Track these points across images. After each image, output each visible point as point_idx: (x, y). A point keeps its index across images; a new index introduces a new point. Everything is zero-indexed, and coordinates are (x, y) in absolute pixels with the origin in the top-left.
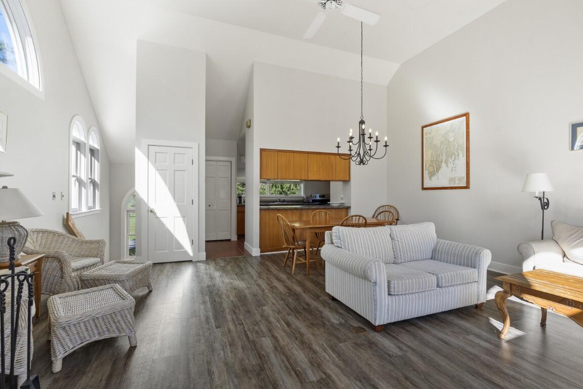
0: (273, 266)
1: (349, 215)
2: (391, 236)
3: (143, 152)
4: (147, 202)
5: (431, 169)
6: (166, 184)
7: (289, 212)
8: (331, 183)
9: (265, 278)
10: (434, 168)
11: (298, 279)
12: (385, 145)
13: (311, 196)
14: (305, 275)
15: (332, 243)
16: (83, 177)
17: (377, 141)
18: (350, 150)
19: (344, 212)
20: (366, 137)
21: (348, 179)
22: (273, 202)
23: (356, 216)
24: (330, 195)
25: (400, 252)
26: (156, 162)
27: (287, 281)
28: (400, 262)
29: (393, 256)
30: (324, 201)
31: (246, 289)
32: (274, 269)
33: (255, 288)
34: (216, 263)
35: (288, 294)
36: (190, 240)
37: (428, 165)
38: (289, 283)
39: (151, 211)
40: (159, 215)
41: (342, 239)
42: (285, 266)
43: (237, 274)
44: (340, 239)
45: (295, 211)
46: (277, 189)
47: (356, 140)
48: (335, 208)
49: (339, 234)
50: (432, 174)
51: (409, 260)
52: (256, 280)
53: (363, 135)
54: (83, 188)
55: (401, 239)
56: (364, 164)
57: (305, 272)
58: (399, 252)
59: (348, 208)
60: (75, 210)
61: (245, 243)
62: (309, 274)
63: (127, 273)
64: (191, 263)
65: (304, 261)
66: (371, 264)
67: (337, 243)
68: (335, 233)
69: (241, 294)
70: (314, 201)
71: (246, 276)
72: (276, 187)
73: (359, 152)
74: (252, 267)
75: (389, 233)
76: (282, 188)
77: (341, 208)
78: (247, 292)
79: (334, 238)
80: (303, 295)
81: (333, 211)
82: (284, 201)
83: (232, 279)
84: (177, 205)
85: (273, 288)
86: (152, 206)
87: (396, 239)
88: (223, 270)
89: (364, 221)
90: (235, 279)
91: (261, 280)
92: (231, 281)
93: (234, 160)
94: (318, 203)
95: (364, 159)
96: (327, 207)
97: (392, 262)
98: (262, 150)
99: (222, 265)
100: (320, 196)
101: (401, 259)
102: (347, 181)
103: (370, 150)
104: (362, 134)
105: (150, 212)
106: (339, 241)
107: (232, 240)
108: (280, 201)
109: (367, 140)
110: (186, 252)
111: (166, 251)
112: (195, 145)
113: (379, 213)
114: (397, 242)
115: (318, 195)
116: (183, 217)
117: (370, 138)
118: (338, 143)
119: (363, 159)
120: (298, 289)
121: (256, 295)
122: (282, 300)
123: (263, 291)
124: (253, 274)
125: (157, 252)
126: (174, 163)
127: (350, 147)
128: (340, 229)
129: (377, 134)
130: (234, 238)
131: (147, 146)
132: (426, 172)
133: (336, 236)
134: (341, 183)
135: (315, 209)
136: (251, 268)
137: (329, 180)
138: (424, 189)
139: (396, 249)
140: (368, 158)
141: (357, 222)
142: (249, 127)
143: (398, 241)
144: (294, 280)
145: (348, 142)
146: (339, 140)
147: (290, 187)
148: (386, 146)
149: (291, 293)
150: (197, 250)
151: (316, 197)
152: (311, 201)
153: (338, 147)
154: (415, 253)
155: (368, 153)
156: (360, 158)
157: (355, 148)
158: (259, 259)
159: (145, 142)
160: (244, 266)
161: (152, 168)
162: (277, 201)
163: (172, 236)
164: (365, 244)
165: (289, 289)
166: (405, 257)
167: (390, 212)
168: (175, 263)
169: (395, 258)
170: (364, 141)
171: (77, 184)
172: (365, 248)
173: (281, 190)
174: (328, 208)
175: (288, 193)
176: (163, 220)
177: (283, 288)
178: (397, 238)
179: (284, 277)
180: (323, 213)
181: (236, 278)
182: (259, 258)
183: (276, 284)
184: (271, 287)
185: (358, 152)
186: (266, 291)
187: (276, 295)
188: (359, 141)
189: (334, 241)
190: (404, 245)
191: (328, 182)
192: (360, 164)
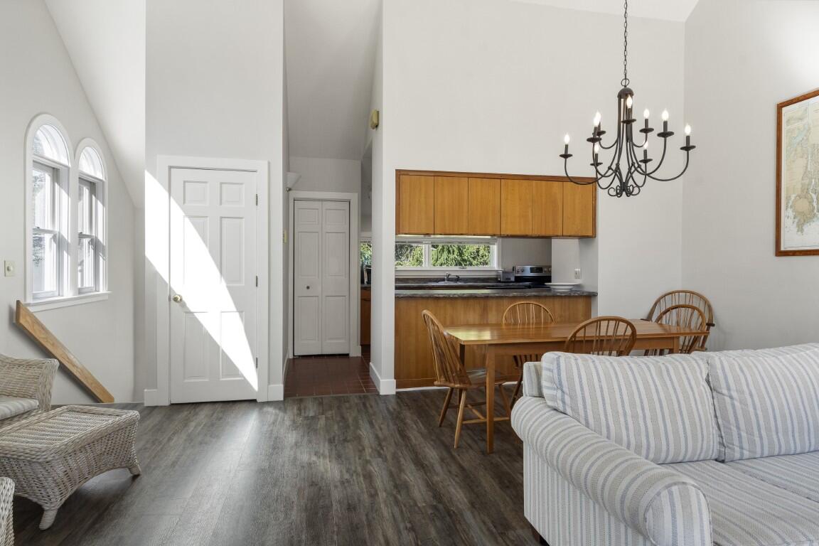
0: (416, 423)
1: (593, 317)
2: (708, 382)
3: (159, 181)
4: (167, 281)
5: (803, 205)
6: (205, 241)
7: (460, 304)
8: (554, 241)
9: (389, 457)
10: (811, 202)
11: (466, 465)
12: (684, 145)
13: (514, 269)
14: (483, 453)
15: (541, 396)
16: (65, 233)
17: (665, 134)
18: (596, 164)
19: (581, 305)
20: (637, 127)
21: (590, 234)
22: (437, 280)
23: (609, 319)
24: (550, 267)
25: (738, 428)
26: (184, 202)
27: (438, 467)
28: (737, 455)
29: (717, 439)
30: (541, 279)
31: (336, 487)
32: (416, 433)
33: (359, 486)
34: (299, 409)
35: (430, 511)
36: (253, 357)
37: (793, 197)
38: (440, 475)
39: (175, 299)
40: (191, 306)
41: (566, 389)
42: (440, 426)
43: (331, 441)
44: (560, 387)
45: (471, 302)
46: (451, 256)
47: (609, 138)
48: (561, 297)
49: (559, 374)
50: (803, 220)
51: (766, 453)
52: (368, 462)
53: (629, 122)
54: (65, 254)
55: (741, 392)
56: (629, 194)
57: (482, 444)
58: (734, 429)
59: (591, 296)
60: (49, 294)
61: (371, 363)
62: (492, 452)
63: (58, 444)
64: (252, 404)
65: (482, 419)
66: (659, 494)
67: (554, 398)
68: (550, 370)
69: (321, 503)
70: (518, 279)
71: (350, 449)
72: (449, 252)
73: (618, 165)
74: (371, 423)
75: (705, 376)
76: (461, 254)
77: (574, 297)
78: (336, 495)
79: (544, 383)
80: (468, 515)
81: (557, 301)
82: (458, 279)
83: (316, 453)
84: (229, 288)
85: (400, 486)
86: (178, 289)
87: (725, 391)
88: (309, 427)
89: (629, 332)
90: (323, 455)
91: (380, 459)
92: (314, 458)
93: (355, 198)
94: (527, 283)
95: (631, 182)
96: (544, 294)
97: (714, 456)
98: (400, 174)
99: (312, 414)
100: (532, 270)
101: (741, 448)
102: (588, 237)
103: (646, 161)
104: (627, 121)
105: (172, 301)
106: (559, 393)
107: (351, 355)
108: (449, 280)
109: (638, 137)
110: (245, 383)
111: (207, 380)
112: (262, 166)
113: (663, 310)
114: (727, 399)
115: (528, 268)
116: (240, 312)
117: (646, 130)
118: (567, 146)
119: (627, 181)
120: (458, 496)
121: (355, 508)
122: (412, 529)
123: (374, 495)
124: (366, 442)
125: (186, 381)
126: (221, 204)
127: (595, 157)
128: (562, 361)
129: (665, 116)
130: (356, 352)
131: (167, 169)
132: (787, 214)
133: (552, 381)
134: (576, 241)
135: (515, 298)
136: (368, 426)
137: (549, 233)
138: (780, 253)
139: (726, 419)
140: (638, 178)
141: (610, 333)
142: (377, 126)
143: (731, 397)
144: (454, 468)
145: (589, 140)
146: (567, 139)
147: (478, 252)
148: (687, 148)
149: (440, 506)
150: (266, 379)
151: (523, 271)
152: (513, 279)
153: (566, 156)
154: (785, 432)
155: (639, 166)
156: (621, 180)
157: (606, 158)
158: (392, 405)
159: (163, 161)
160: (356, 421)
161: (177, 212)
162: (443, 280)
163: (216, 347)
164: (633, 405)
165: (437, 495)
166: (752, 442)
167: (694, 308)
168: (221, 405)
169: (722, 444)
170: (629, 139)
171: (54, 246)
172: (635, 416)
173: (459, 258)
174: (546, 297)
175: (475, 262)
176: (199, 317)
177: (423, 489)
178: (729, 389)
179: (432, 454)
180: (532, 308)
181: (327, 453)
182: (393, 401)
183: (412, 476)
184: (396, 486)
185: (614, 167)
186: (382, 495)
187: (402, 512)
188: (619, 141)
189: (545, 392)
190: (751, 409)
191: (549, 238)
192: (619, 194)
